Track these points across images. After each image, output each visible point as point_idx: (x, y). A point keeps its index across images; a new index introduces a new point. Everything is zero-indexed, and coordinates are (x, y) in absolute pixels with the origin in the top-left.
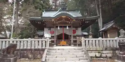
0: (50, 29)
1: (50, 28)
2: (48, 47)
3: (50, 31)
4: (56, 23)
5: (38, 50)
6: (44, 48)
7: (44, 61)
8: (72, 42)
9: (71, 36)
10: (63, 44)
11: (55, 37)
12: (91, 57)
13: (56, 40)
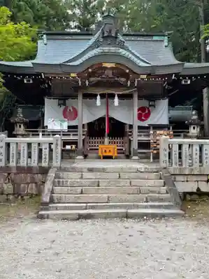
0: (64, 104)
1: (63, 99)
2: (57, 162)
3: (63, 107)
4: (84, 83)
5: (29, 170)
6: (45, 164)
7: (48, 201)
8: (135, 145)
9: (131, 127)
10: (108, 154)
11: (80, 129)
12: (185, 194)
13: (83, 140)
